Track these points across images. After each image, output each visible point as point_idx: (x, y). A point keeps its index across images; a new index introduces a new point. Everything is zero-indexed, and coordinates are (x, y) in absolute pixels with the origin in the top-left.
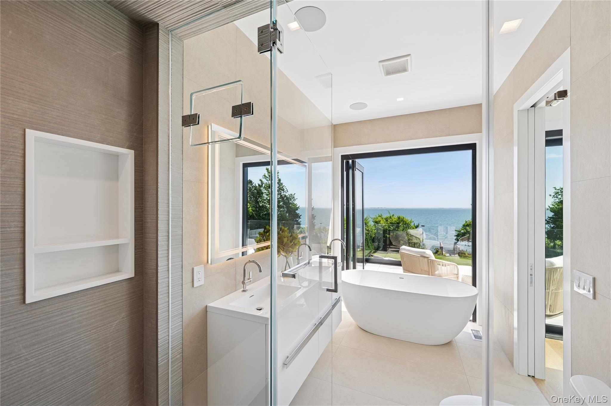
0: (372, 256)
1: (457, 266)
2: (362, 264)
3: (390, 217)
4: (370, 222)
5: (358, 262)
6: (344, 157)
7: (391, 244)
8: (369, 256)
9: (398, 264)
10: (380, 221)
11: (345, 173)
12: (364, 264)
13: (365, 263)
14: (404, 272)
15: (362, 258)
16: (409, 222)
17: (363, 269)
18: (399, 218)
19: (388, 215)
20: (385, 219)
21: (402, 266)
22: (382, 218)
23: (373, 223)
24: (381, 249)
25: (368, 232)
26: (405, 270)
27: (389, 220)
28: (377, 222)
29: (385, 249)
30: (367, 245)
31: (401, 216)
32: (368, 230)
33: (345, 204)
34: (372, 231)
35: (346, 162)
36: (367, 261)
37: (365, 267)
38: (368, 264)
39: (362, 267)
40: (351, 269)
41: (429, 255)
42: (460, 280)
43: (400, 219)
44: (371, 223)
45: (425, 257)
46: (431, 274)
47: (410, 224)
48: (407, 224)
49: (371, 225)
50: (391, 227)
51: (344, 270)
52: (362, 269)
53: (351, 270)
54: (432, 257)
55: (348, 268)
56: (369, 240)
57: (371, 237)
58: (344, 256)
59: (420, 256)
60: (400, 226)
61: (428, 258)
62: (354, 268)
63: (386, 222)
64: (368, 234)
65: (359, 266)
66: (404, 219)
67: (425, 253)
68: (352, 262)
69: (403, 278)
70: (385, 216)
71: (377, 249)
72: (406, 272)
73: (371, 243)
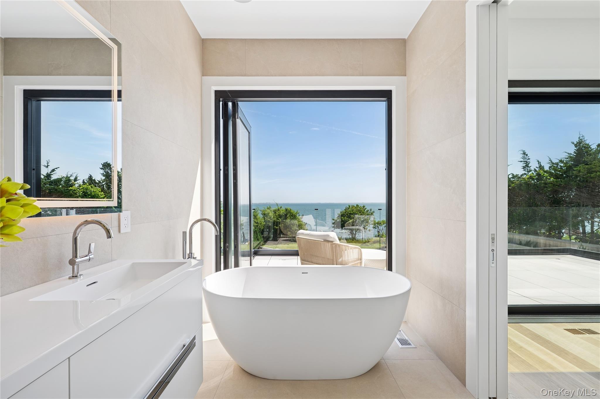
0: (261, 248)
1: (360, 249)
2: (249, 258)
3: (278, 210)
4: (259, 214)
5: (244, 255)
6: (219, 94)
7: (281, 232)
8: (258, 249)
9: (295, 253)
10: (269, 213)
11: (221, 121)
12: (252, 257)
13: (254, 257)
14: (302, 264)
15: (248, 251)
16: (295, 214)
17: (251, 265)
18: (286, 210)
19: (276, 208)
20: (274, 211)
21: (299, 256)
22: (271, 211)
23: (262, 215)
24: (271, 239)
25: (257, 224)
26: (304, 261)
27: (277, 213)
28: (264, 215)
29: (275, 239)
30: (257, 237)
31: (288, 209)
32: (258, 222)
33: (222, 167)
34: (261, 224)
35: (222, 104)
36: (256, 253)
37: (254, 261)
38: (257, 257)
39: (249, 261)
40: (232, 268)
41: (334, 238)
42: (363, 265)
43: (288, 211)
44: (260, 216)
45: (328, 241)
46: (335, 263)
47: (296, 216)
48: (294, 215)
49: (260, 217)
50: (279, 219)
51: (220, 270)
52: (249, 266)
53: (232, 270)
54: (337, 241)
55: (226, 267)
56: (258, 232)
57: (260, 229)
58: (221, 248)
59: (323, 240)
60: (287, 218)
61: (332, 242)
62: (237, 265)
63: (275, 214)
64: (257, 226)
65: (244, 262)
66: (291, 211)
67: (328, 236)
68: (233, 257)
69: (307, 273)
70: (273, 209)
71: (266, 240)
72: (307, 264)
73: (260, 235)
